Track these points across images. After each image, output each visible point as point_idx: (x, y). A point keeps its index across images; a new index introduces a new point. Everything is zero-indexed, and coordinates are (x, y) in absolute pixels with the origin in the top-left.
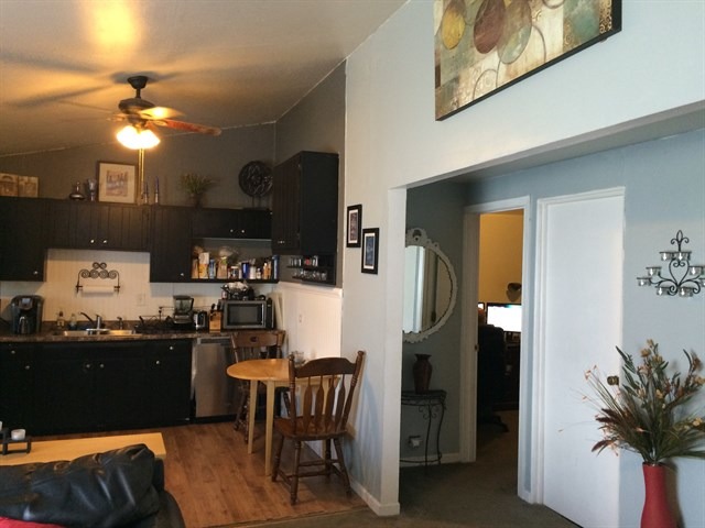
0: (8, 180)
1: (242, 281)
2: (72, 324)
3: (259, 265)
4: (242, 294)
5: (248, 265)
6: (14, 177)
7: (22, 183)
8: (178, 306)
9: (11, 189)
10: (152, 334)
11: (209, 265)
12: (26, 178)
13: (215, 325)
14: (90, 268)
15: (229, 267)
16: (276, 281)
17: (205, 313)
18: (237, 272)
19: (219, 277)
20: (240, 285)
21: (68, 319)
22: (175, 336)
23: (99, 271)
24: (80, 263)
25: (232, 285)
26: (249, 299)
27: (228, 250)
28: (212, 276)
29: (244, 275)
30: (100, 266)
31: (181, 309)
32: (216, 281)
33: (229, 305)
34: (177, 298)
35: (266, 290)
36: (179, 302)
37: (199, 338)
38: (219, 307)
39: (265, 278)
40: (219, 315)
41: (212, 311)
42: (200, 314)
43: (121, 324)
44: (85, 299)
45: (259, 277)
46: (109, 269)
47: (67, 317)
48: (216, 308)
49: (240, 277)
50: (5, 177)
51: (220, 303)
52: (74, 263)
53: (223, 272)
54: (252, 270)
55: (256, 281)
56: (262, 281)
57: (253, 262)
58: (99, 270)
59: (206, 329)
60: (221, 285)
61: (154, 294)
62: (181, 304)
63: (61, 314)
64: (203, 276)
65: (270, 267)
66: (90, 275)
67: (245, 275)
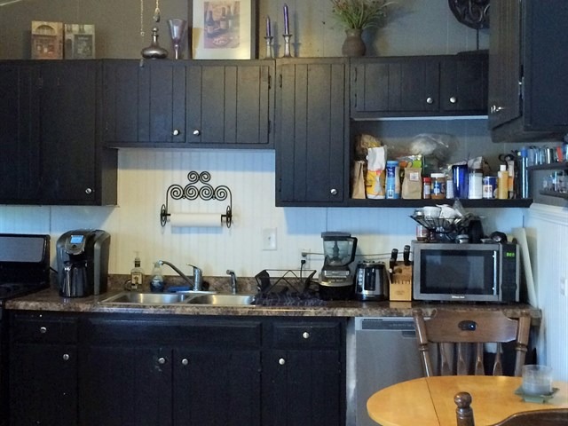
0: (46, 32)
1: (450, 203)
2: (156, 282)
3: (489, 171)
4: (452, 229)
5: (466, 170)
6: (56, 26)
7: (69, 36)
8: (330, 252)
9: (52, 48)
10: (273, 305)
11: (386, 171)
12: (75, 28)
13: (400, 292)
14: (185, 182)
15: (425, 175)
16: (526, 204)
17: (381, 267)
18: (443, 186)
19: (406, 195)
20: (447, 212)
21: (148, 273)
22: (311, 312)
23: (198, 187)
24: (168, 173)
25: (429, 212)
26: (471, 241)
27: (428, 140)
28: (392, 193)
29: (457, 192)
30: (200, 177)
31: (336, 258)
32: (399, 202)
33: (423, 252)
34: (328, 237)
35: (508, 221)
36: (331, 244)
37: (359, 317)
38: (406, 255)
39: (502, 196)
40: (407, 271)
41: (393, 264)
42: (368, 270)
43: (234, 284)
44: (176, 237)
45: (488, 195)
46: (214, 183)
47: (147, 269)
48: (400, 258)
49: (450, 195)
50: (42, 27)
51: (408, 247)
52: (159, 173)
53: (412, 186)
54: (474, 180)
55: (483, 203)
56: (494, 203)
57: (476, 164)
58: (199, 185)
59: (382, 300)
60: (411, 211)
61: (294, 229)
62: (336, 249)
63: (137, 264)
64: (374, 193)
65: (511, 173)
66: (185, 193)
67: (461, 192)
